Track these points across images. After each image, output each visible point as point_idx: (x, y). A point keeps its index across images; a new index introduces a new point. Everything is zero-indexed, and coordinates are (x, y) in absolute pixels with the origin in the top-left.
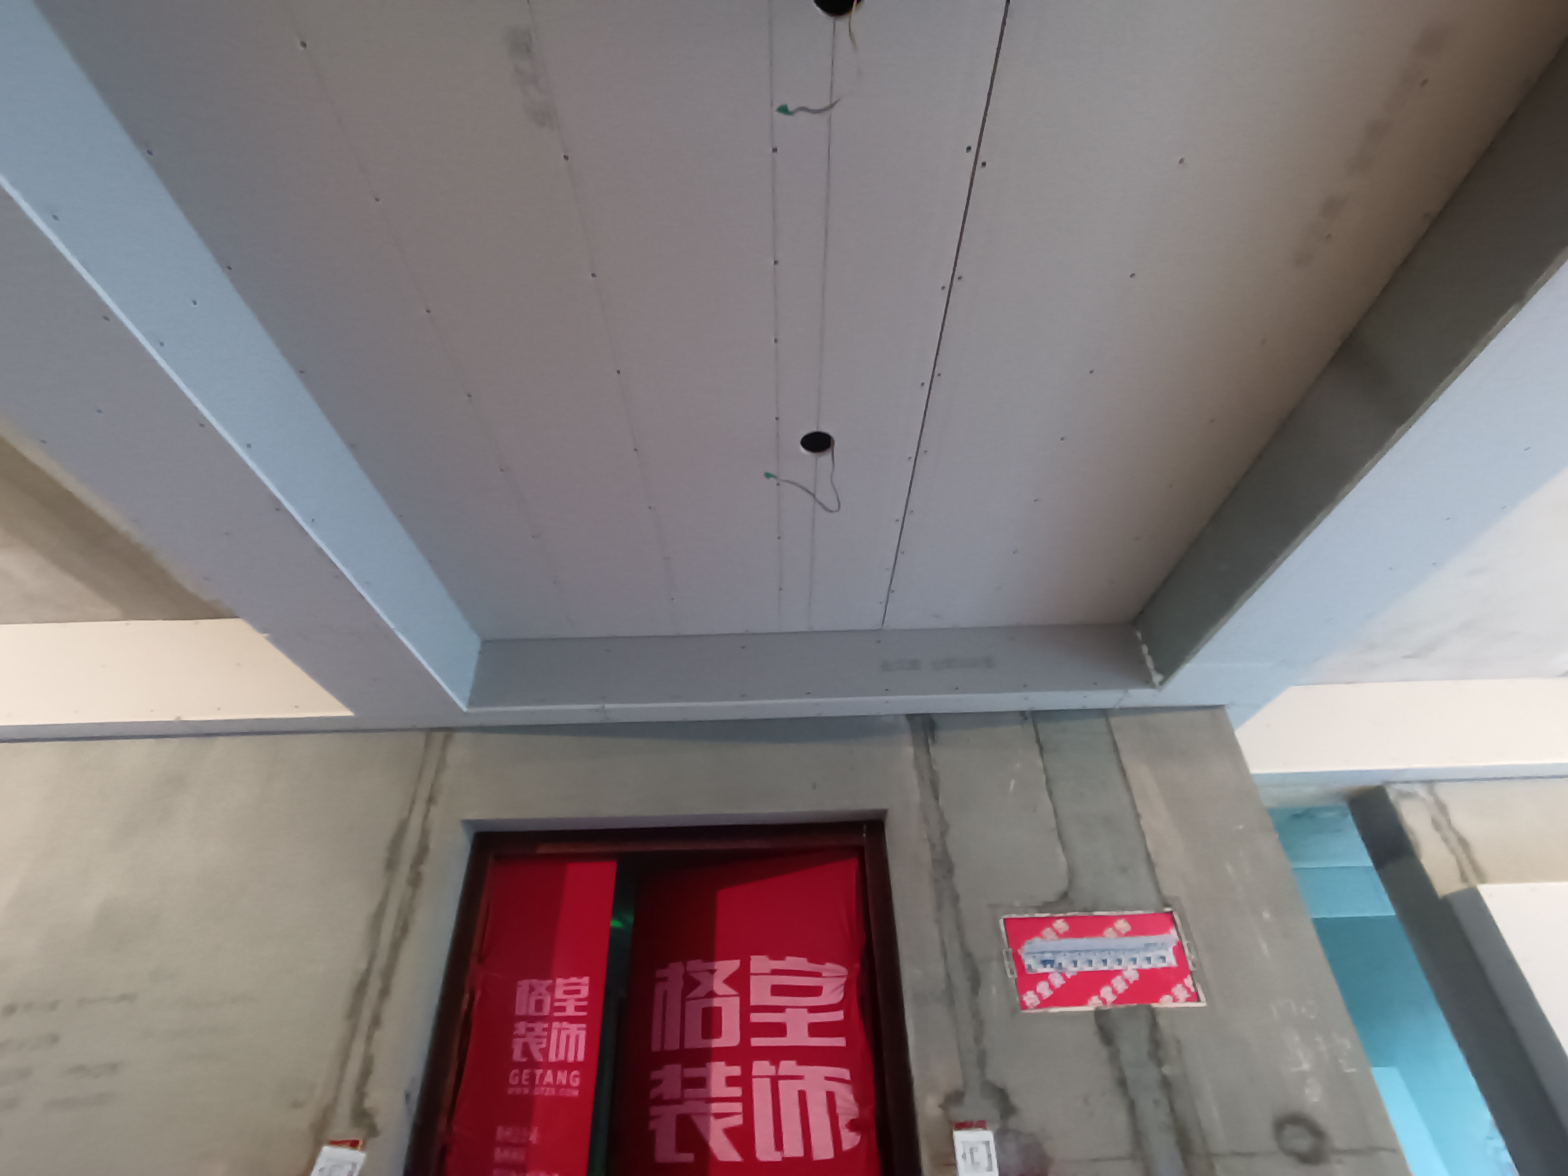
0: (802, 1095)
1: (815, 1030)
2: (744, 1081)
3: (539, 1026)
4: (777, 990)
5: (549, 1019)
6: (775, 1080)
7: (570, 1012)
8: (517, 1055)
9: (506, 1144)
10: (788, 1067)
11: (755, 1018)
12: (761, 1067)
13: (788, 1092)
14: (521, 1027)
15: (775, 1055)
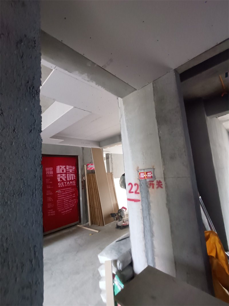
0: (71, 176)
1: (72, 171)
2: (66, 175)
3: (48, 172)
4: (69, 168)
5: (49, 171)
6: (69, 175)
7: (51, 170)
8: (47, 174)
9: (47, 180)
10: (70, 174)
11: (67, 170)
12: (67, 174)
13: (70, 176)
14: (47, 172)
15: (69, 173)
